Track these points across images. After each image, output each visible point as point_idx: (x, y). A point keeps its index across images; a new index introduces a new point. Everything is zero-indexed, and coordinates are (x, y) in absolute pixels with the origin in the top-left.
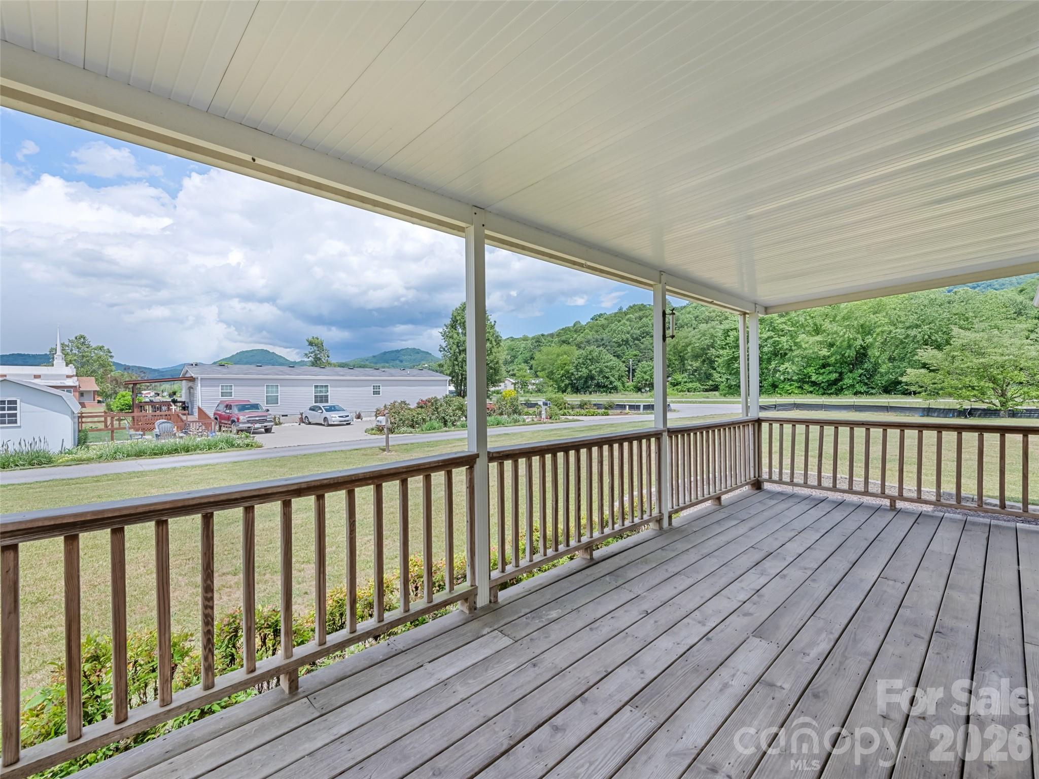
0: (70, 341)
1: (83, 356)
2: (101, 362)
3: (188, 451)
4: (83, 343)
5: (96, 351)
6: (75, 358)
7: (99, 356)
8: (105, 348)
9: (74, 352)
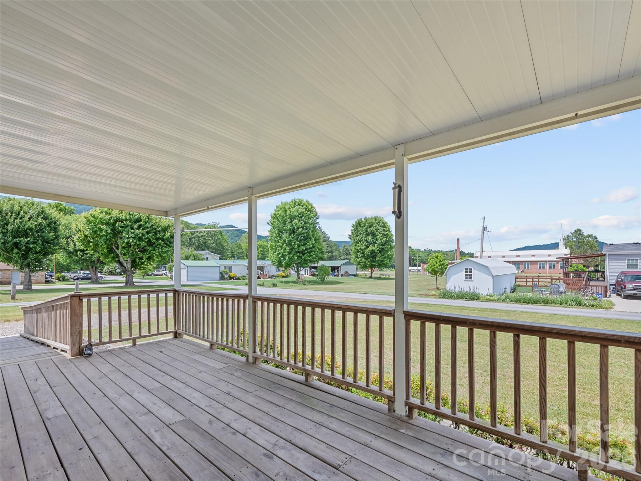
0: (571, 233)
1: (579, 242)
2: (590, 245)
3: (547, 303)
4: (580, 234)
5: (587, 238)
6: (574, 243)
7: (588, 241)
8: (593, 236)
9: (574, 240)
